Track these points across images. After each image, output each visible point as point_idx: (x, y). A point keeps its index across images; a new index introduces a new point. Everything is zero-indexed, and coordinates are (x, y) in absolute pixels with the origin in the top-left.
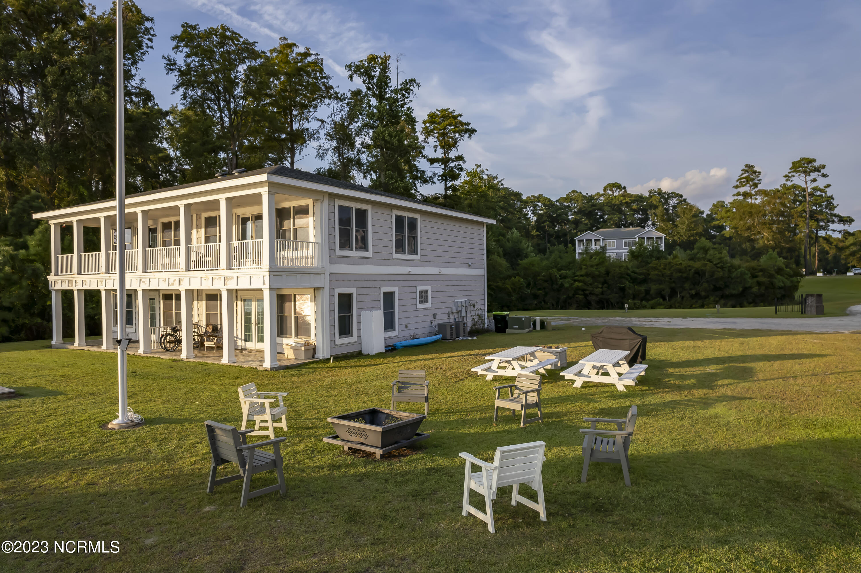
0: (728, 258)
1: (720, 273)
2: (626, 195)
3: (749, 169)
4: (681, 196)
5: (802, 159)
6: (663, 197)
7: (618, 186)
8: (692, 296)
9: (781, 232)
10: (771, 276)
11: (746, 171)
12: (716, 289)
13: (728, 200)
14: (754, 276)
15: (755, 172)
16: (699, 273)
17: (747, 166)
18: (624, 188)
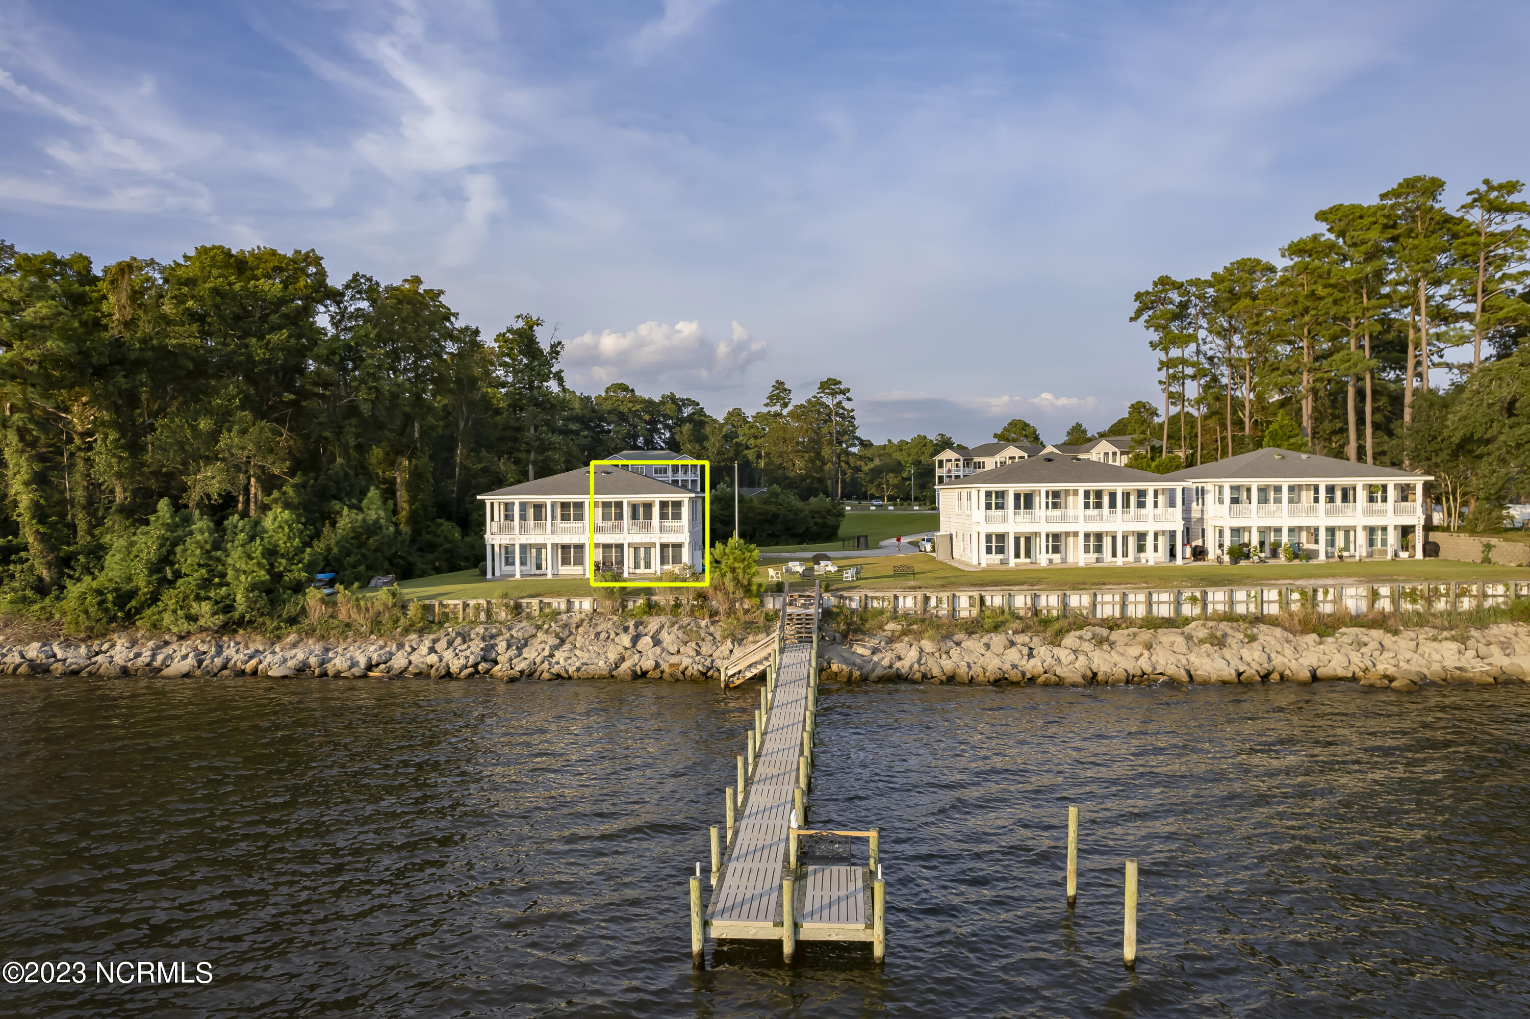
0: (800, 504)
1: (791, 516)
2: (635, 400)
3: (780, 385)
4: (698, 404)
5: (829, 379)
6: (677, 405)
7: (625, 389)
8: (769, 535)
9: (811, 461)
10: (824, 517)
11: (777, 388)
12: (787, 529)
13: (750, 413)
14: (813, 518)
15: (785, 390)
16: (776, 516)
17: (777, 382)
18: (633, 391)
